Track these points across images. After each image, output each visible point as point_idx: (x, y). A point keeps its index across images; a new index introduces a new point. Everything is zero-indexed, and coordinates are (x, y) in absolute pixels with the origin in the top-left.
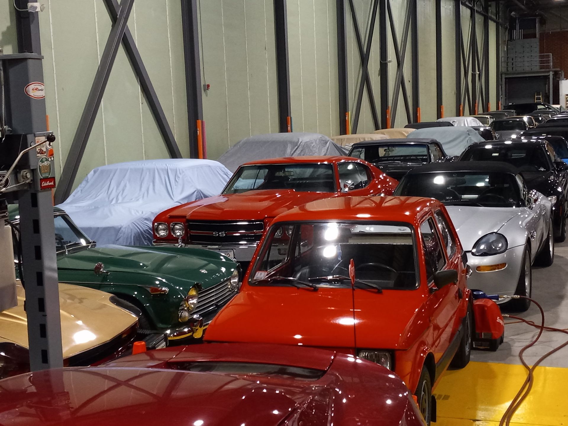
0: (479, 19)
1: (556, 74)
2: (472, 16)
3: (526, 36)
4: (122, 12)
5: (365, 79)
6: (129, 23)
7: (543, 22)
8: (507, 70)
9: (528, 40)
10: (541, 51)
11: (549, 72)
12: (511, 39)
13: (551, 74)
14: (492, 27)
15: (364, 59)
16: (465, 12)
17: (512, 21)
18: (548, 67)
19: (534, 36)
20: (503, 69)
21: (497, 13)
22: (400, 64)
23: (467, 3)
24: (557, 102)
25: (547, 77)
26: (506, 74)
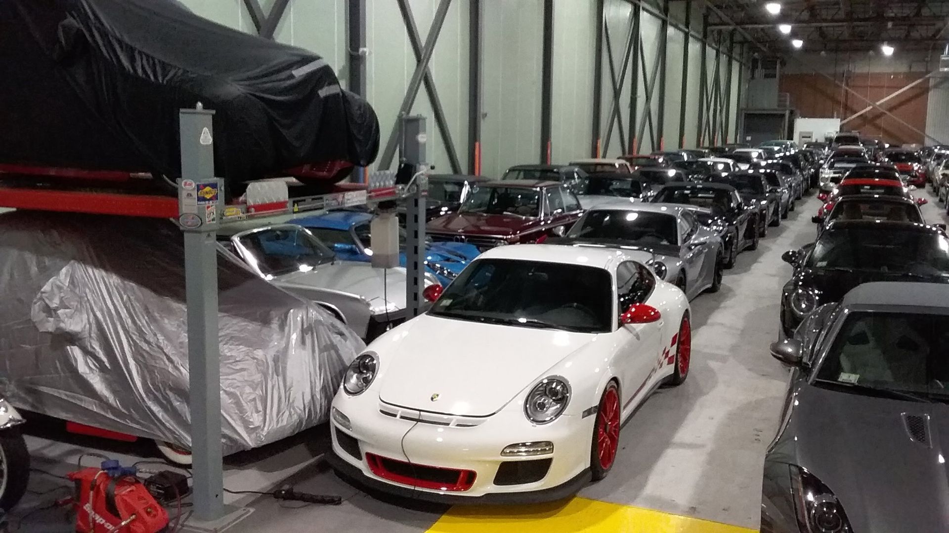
0: (724, 58)
1: (792, 112)
2: (717, 55)
3: (767, 76)
4: (425, 54)
5: (617, 111)
6: (429, 63)
7: (783, 64)
8: (747, 106)
9: (769, 80)
10: (780, 90)
11: (785, 110)
12: (753, 77)
13: (787, 113)
14: (736, 67)
15: (617, 94)
16: (711, 53)
17: (755, 62)
18: (785, 106)
19: (775, 76)
20: (743, 105)
21: (741, 54)
22: (648, 99)
23: (714, 45)
24: (790, 137)
25: (783, 116)
26: (745, 110)
